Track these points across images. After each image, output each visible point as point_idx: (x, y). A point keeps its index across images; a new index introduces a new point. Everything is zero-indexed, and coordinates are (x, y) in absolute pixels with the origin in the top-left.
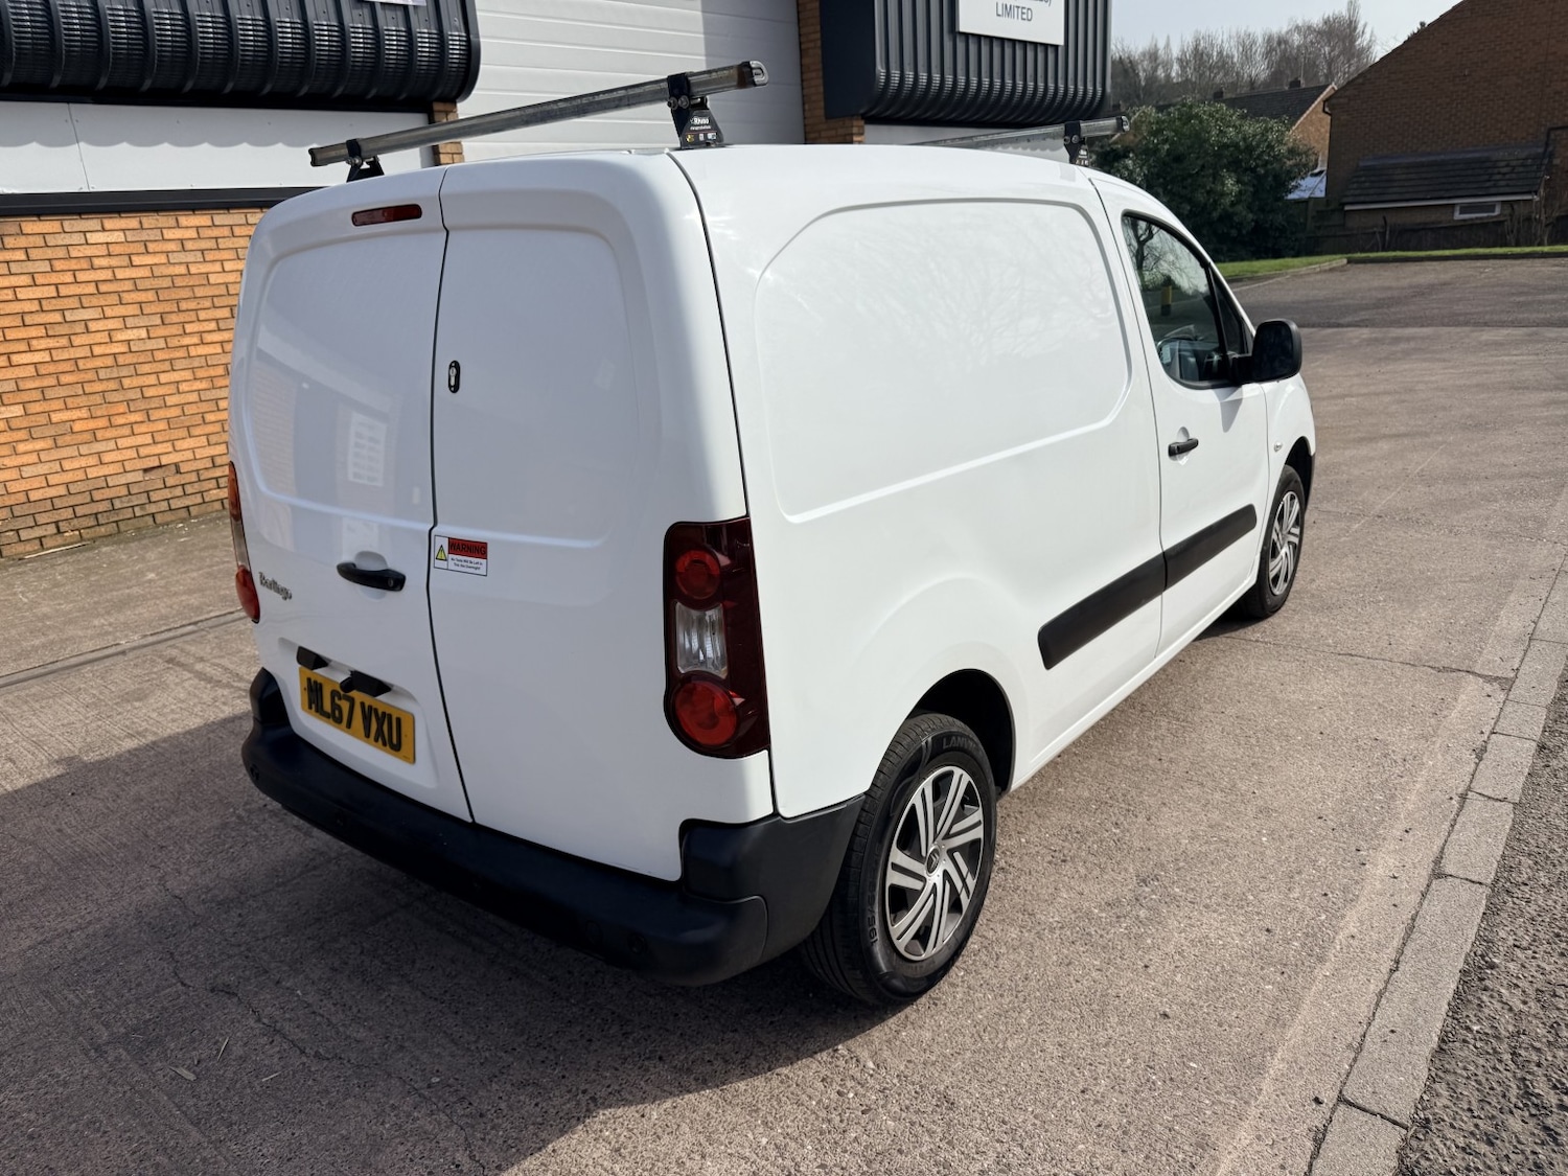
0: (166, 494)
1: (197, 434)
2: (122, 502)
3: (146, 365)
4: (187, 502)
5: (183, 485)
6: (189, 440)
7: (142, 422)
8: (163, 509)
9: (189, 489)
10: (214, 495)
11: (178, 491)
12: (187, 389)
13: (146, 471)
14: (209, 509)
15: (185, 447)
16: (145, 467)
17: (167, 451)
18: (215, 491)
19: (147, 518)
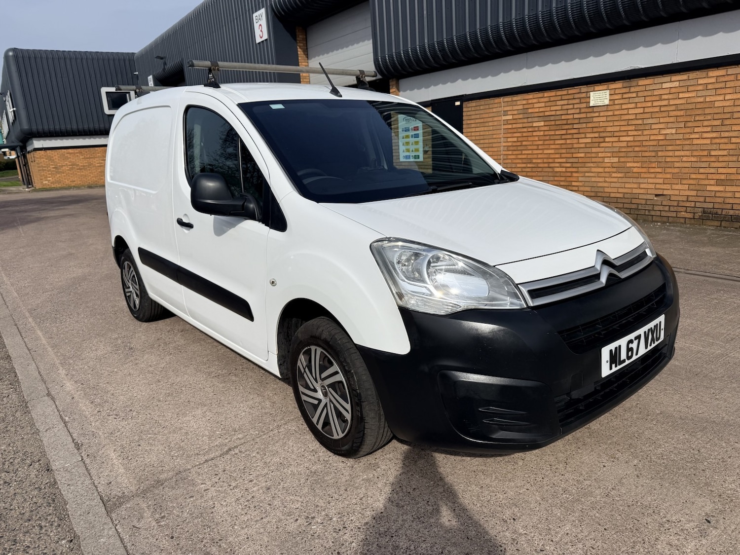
0: (661, 208)
1: (684, 183)
2: (642, 206)
3: (670, 146)
4: (669, 214)
5: (670, 206)
6: (679, 185)
7: (661, 173)
8: (657, 215)
9: (672, 209)
10: (682, 214)
11: (667, 208)
12: (686, 160)
13: (656, 195)
14: (678, 221)
15: (676, 188)
16: (656, 193)
17: (667, 188)
18: (683, 213)
19: (650, 216)
